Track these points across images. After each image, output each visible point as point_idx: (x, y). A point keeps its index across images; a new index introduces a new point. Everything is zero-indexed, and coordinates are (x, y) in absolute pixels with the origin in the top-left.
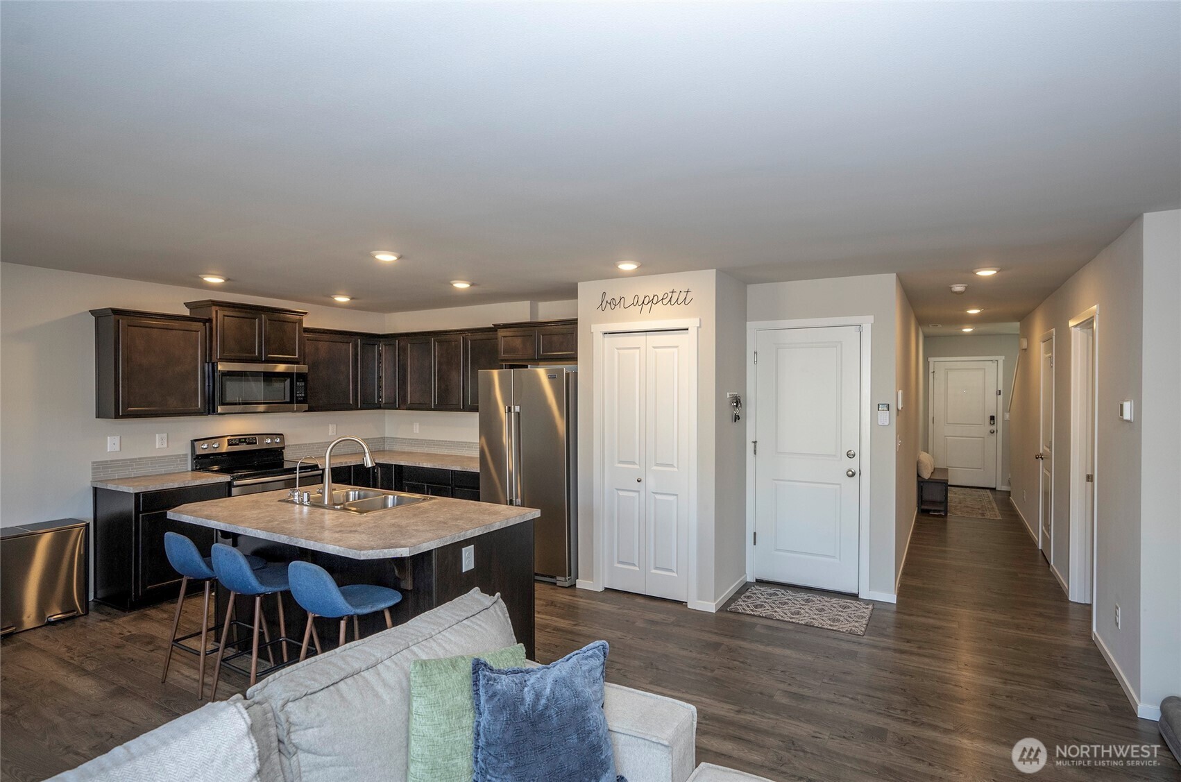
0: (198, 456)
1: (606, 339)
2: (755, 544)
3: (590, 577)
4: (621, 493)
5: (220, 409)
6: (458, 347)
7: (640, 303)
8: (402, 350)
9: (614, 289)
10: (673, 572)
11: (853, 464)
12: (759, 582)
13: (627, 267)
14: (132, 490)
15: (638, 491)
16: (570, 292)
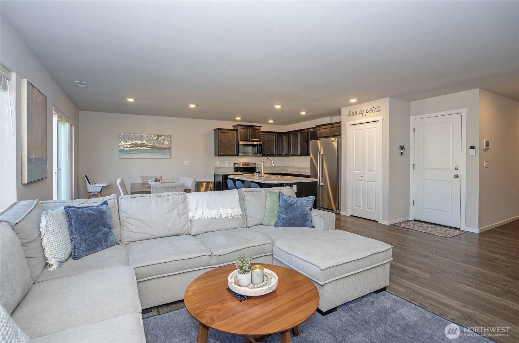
0: (235, 168)
1: (351, 127)
2: (413, 205)
3: (345, 211)
4: (356, 181)
5: (240, 154)
6: (306, 134)
7: (362, 113)
8: (289, 137)
9: (353, 109)
10: (374, 210)
11: (458, 172)
12: (415, 220)
13: (353, 101)
14: (222, 174)
15: (362, 181)
16: (338, 113)
